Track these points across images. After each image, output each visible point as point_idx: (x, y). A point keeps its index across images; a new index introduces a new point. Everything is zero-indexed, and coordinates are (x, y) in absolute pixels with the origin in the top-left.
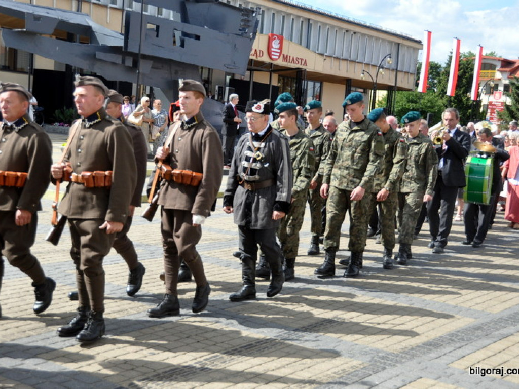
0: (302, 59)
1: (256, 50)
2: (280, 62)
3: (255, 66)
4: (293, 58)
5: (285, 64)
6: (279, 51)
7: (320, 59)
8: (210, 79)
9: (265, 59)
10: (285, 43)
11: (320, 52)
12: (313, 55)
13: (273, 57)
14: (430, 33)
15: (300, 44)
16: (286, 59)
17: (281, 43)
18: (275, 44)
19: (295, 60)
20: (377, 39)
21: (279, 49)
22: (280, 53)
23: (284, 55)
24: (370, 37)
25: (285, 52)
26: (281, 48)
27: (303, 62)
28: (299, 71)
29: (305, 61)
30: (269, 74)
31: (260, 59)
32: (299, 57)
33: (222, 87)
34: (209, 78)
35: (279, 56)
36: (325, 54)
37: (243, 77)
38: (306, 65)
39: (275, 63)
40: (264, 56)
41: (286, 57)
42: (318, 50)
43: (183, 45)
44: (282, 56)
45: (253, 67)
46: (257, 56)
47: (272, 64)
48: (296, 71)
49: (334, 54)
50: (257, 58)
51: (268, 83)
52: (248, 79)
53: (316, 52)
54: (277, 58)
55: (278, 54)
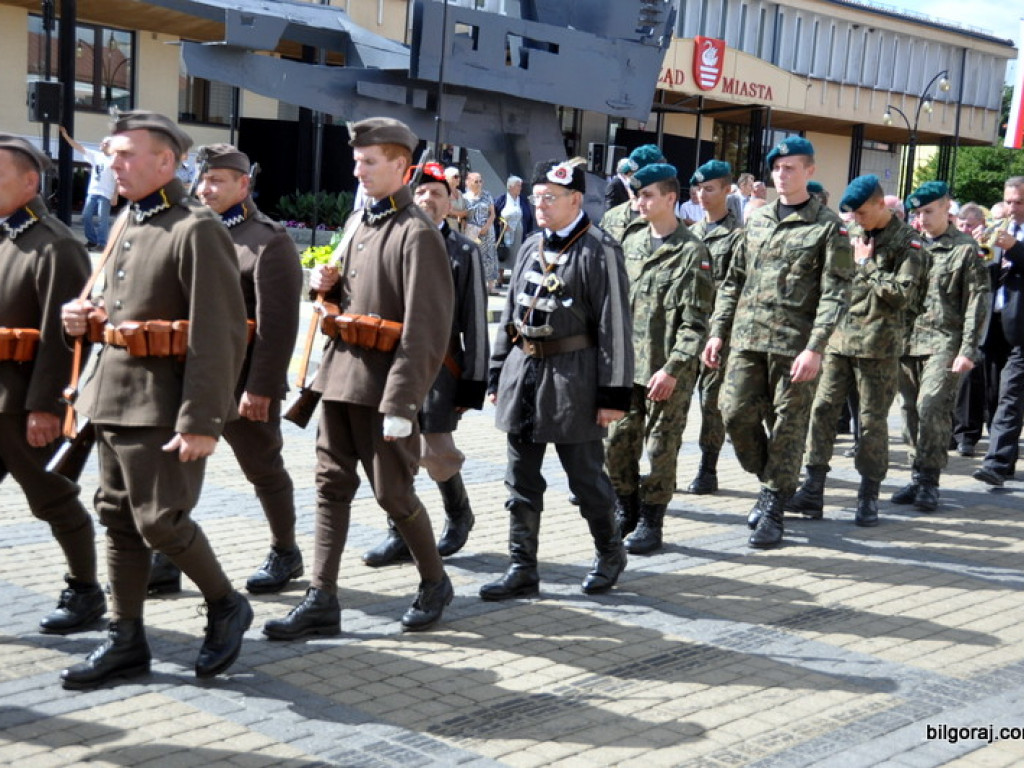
0: (762, 87)
1: (669, 71)
2: (718, 94)
3: (668, 103)
4: (745, 85)
5: (726, 97)
6: (716, 71)
7: (800, 85)
8: (578, 131)
9: (688, 87)
10: (729, 55)
11: (798, 70)
12: (786, 76)
13: (704, 83)
15: (759, 56)
16: (729, 86)
17: (720, 55)
18: (709, 58)
19: (758, 90)
21: (716, 66)
22: (718, 75)
23: (725, 79)
25: (727, 73)
26: (719, 65)
27: (765, 92)
28: (756, 111)
29: (769, 89)
30: (695, 117)
31: (677, 88)
32: (757, 83)
33: (601, 146)
34: (574, 128)
35: (716, 82)
36: (811, 75)
37: (642, 125)
38: (771, 98)
39: (707, 95)
40: (685, 82)
41: (728, 81)
42: (795, 68)
43: (524, 64)
44: (721, 83)
45: (663, 105)
46: (671, 82)
47: (701, 97)
48: (750, 110)
49: (829, 75)
50: (671, 86)
51: (692, 135)
52: (654, 130)
53: (790, 72)
54: (712, 84)
55: (714, 78)
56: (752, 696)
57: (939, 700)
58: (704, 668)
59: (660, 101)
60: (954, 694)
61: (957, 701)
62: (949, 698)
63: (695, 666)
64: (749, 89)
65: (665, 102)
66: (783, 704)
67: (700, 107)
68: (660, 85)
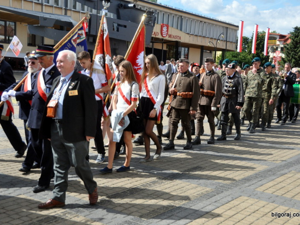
0: (178, 36)
1: (155, 32)
2: (167, 38)
3: (155, 40)
4: (174, 36)
5: (170, 39)
6: (167, 32)
7: (188, 36)
9: (160, 36)
10: (170, 28)
11: (187, 32)
12: (184, 34)
13: (164, 35)
14: (243, 22)
15: (177, 29)
16: (170, 36)
17: (168, 28)
18: (165, 29)
19: (177, 37)
20: (216, 25)
21: (166, 31)
22: (167, 33)
23: (169, 35)
24: (213, 24)
25: (169, 33)
26: (167, 31)
27: (179, 38)
28: (177, 42)
29: (180, 37)
30: (161, 44)
31: (157, 37)
32: (177, 35)
35: (167, 35)
36: (190, 33)
37: (148, 46)
38: (180, 39)
39: (165, 38)
40: (159, 35)
41: (170, 35)
42: (186, 32)
43: (118, 30)
44: (168, 35)
45: (154, 41)
46: (155, 35)
47: (163, 39)
48: (175, 42)
49: (195, 33)
50: (155, 36)
51: (161, 49)
52: (151, 47)
53: (185, 33)
54: (165, 36)
55: (166, 34)
56: (177, 190)
57: (223, 189)
58: (165, 184)
59: (153, 40)
60: (226, 188)
61: (227, 189)
62: (225, 188)
63: (163, 183)
64: (175, 37)
65: (154, 40)
66: (185, 192)
67: (163, 41)
68: (153, 36)
